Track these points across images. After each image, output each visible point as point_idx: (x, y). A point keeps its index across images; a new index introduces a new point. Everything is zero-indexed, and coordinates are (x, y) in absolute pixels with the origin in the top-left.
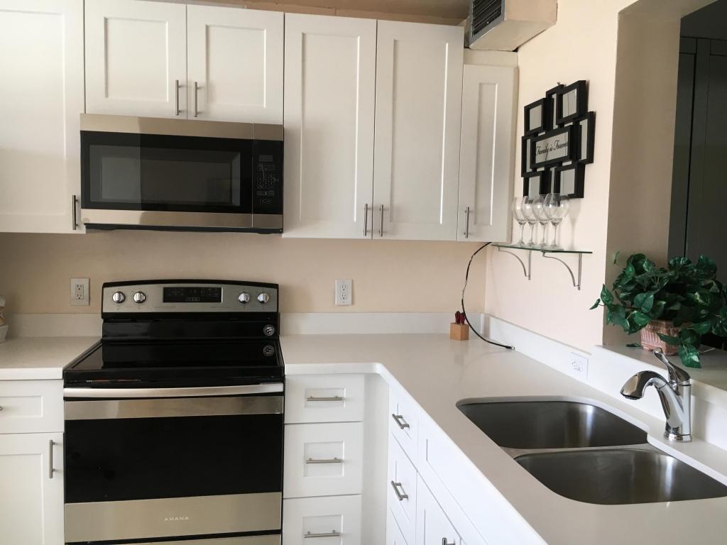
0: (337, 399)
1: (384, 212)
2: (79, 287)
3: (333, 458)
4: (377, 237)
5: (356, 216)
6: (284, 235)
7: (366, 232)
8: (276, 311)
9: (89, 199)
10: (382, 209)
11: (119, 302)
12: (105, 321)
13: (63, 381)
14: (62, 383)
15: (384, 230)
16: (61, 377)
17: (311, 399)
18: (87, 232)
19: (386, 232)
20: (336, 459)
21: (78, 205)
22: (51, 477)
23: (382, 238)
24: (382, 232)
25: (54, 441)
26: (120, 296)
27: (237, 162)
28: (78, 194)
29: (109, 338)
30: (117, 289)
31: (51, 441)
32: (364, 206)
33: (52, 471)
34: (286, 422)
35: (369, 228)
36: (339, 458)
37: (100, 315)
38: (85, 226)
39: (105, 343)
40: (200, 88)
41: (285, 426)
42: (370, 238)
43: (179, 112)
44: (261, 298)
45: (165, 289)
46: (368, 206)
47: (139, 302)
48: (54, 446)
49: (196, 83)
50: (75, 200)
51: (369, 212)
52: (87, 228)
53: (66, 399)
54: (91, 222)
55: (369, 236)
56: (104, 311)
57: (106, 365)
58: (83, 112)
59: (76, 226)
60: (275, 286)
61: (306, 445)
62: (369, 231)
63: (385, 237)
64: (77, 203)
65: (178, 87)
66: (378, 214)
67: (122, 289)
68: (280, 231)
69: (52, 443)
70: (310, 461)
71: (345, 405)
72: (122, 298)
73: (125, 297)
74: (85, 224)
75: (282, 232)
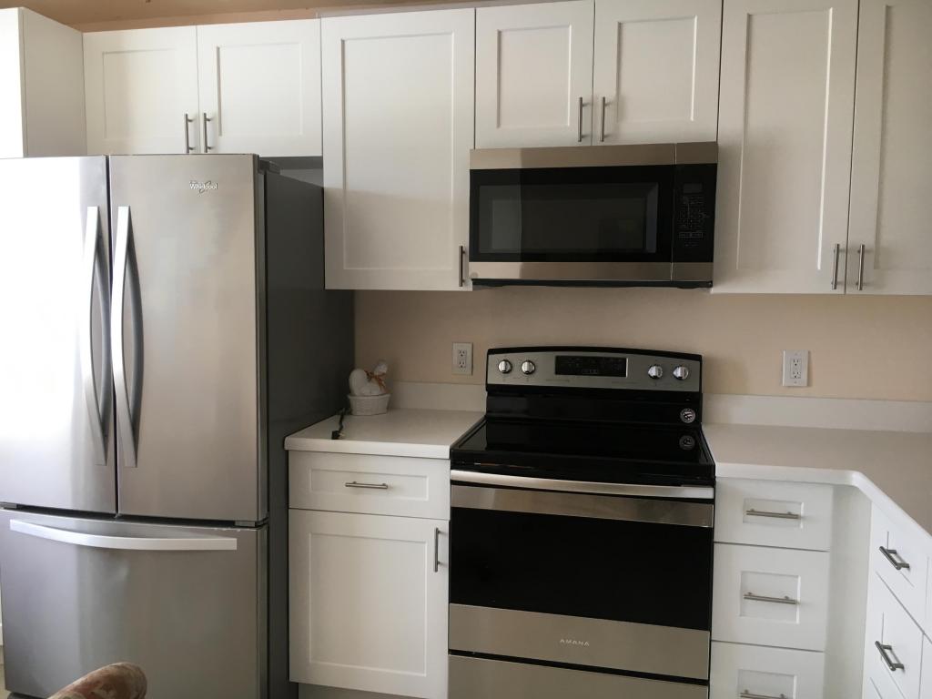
0: (790, 516)
1: (865, 255)
2: (462, 354)
3: (783, 597)
4: (853, 291)
5: (821, 260)
6: (713, 290)
7: (836, 284)
8: (697, 390)
9: (478, 250)
10: (863, 250)
11: (505, 372)
12: (489, 394)
13: (449, 462)
14: (448, 464)
15: (864, 281)
16: (448, 457)
17: (752, 512)
18: (474, 289)
19: (867, 284)
20: (787, 598)
21: (466, 257)
22: (436, 570)
23: (861, 293)
24: (861, 285)
25: (440, 529)
26: (506, 365)
27: (653, 196)
28: (466, 244)
29: (494, 415)
30: (502, 356)
31: (437, 529)
32: (833, 247)
33: (437, 563)
34: (715, 540)
35: (841, 278)
36: (791, 597)
37: (484, 387)
38: (471, 282)
39: (490, 420)
40: (608, 104)
41: (715, 545)
42: (842, 292)
43: (581, 137)
44: (678, 373)
45: (558, 358)
46: (841, 247)
47: (528, 373)
48: (439, 535)
49: (604, 98)
50: (462, 253)
51: (842, 257)
52: (474, 284)
53: (453, 482)
54: (480, 277)
55: (840, 291)
56: (489, 382)
57: (490, 446)
58: (472, 147)
59: (462, 282)
60: (698, 358)
61: (743, 573)
62: (840, 283)
63: (865, 291)
64: (464, 255)
65: (582, 105)
66: (855, 259)
67: (509, 356)
68: (709, 284)
69: (438, 532)
70: (750, 596)
71: (802, 526)
72: (509, 368)
73: (512, 367)
74: (473, 280)
75: (711, 286)
